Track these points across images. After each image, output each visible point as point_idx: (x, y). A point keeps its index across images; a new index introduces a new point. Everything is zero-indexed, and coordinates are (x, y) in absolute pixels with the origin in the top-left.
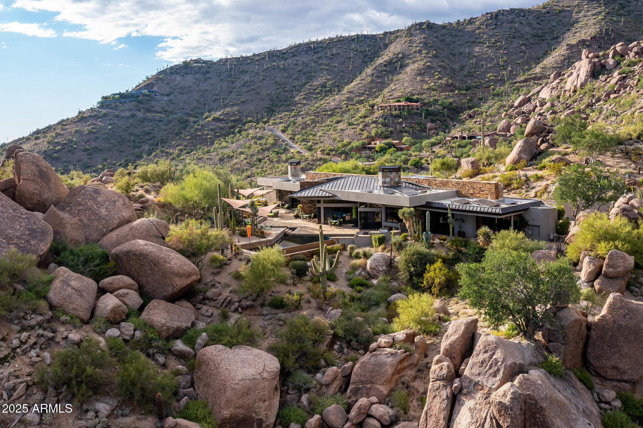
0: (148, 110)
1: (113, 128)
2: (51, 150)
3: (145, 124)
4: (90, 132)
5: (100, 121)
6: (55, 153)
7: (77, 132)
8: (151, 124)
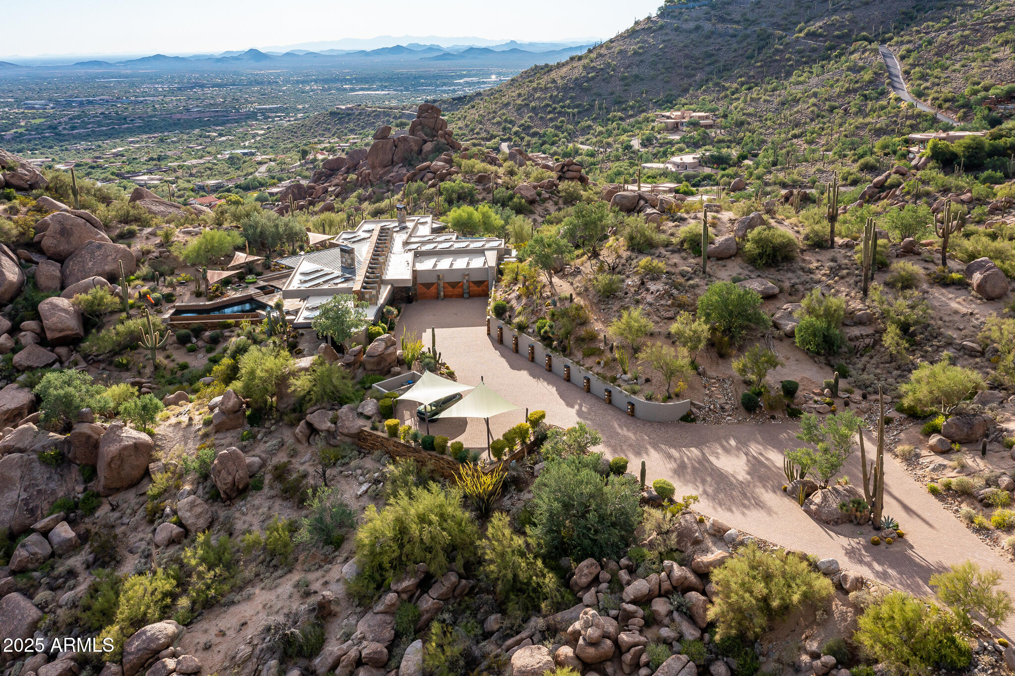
0: (722, 20)
1: (666, 46)
2: (584, 77)
3: (712, 40)
4: (636, 53)
5: (653, 37)
6: (586, 82)
7: (621, 52)
8: (719, 40)
